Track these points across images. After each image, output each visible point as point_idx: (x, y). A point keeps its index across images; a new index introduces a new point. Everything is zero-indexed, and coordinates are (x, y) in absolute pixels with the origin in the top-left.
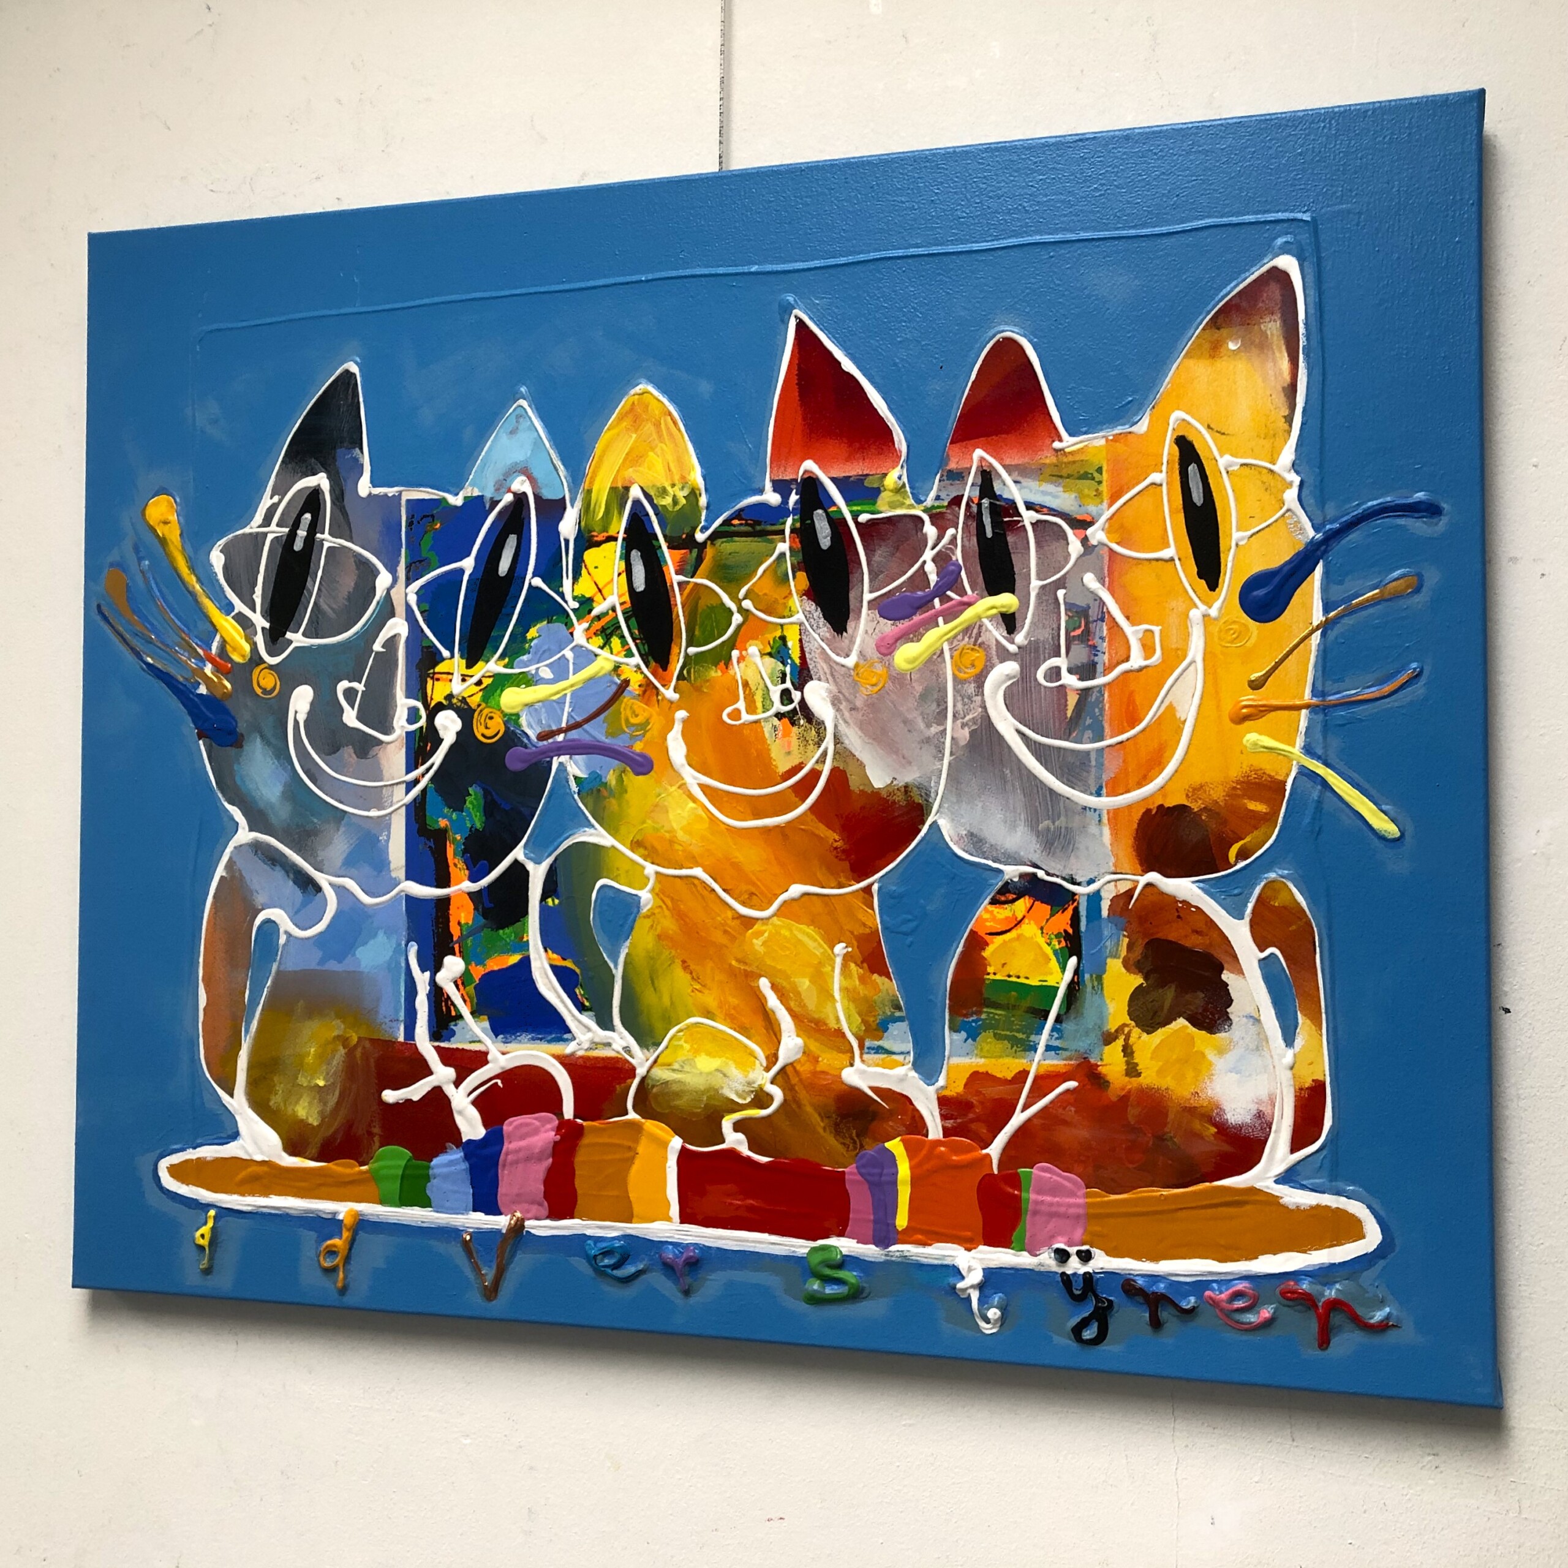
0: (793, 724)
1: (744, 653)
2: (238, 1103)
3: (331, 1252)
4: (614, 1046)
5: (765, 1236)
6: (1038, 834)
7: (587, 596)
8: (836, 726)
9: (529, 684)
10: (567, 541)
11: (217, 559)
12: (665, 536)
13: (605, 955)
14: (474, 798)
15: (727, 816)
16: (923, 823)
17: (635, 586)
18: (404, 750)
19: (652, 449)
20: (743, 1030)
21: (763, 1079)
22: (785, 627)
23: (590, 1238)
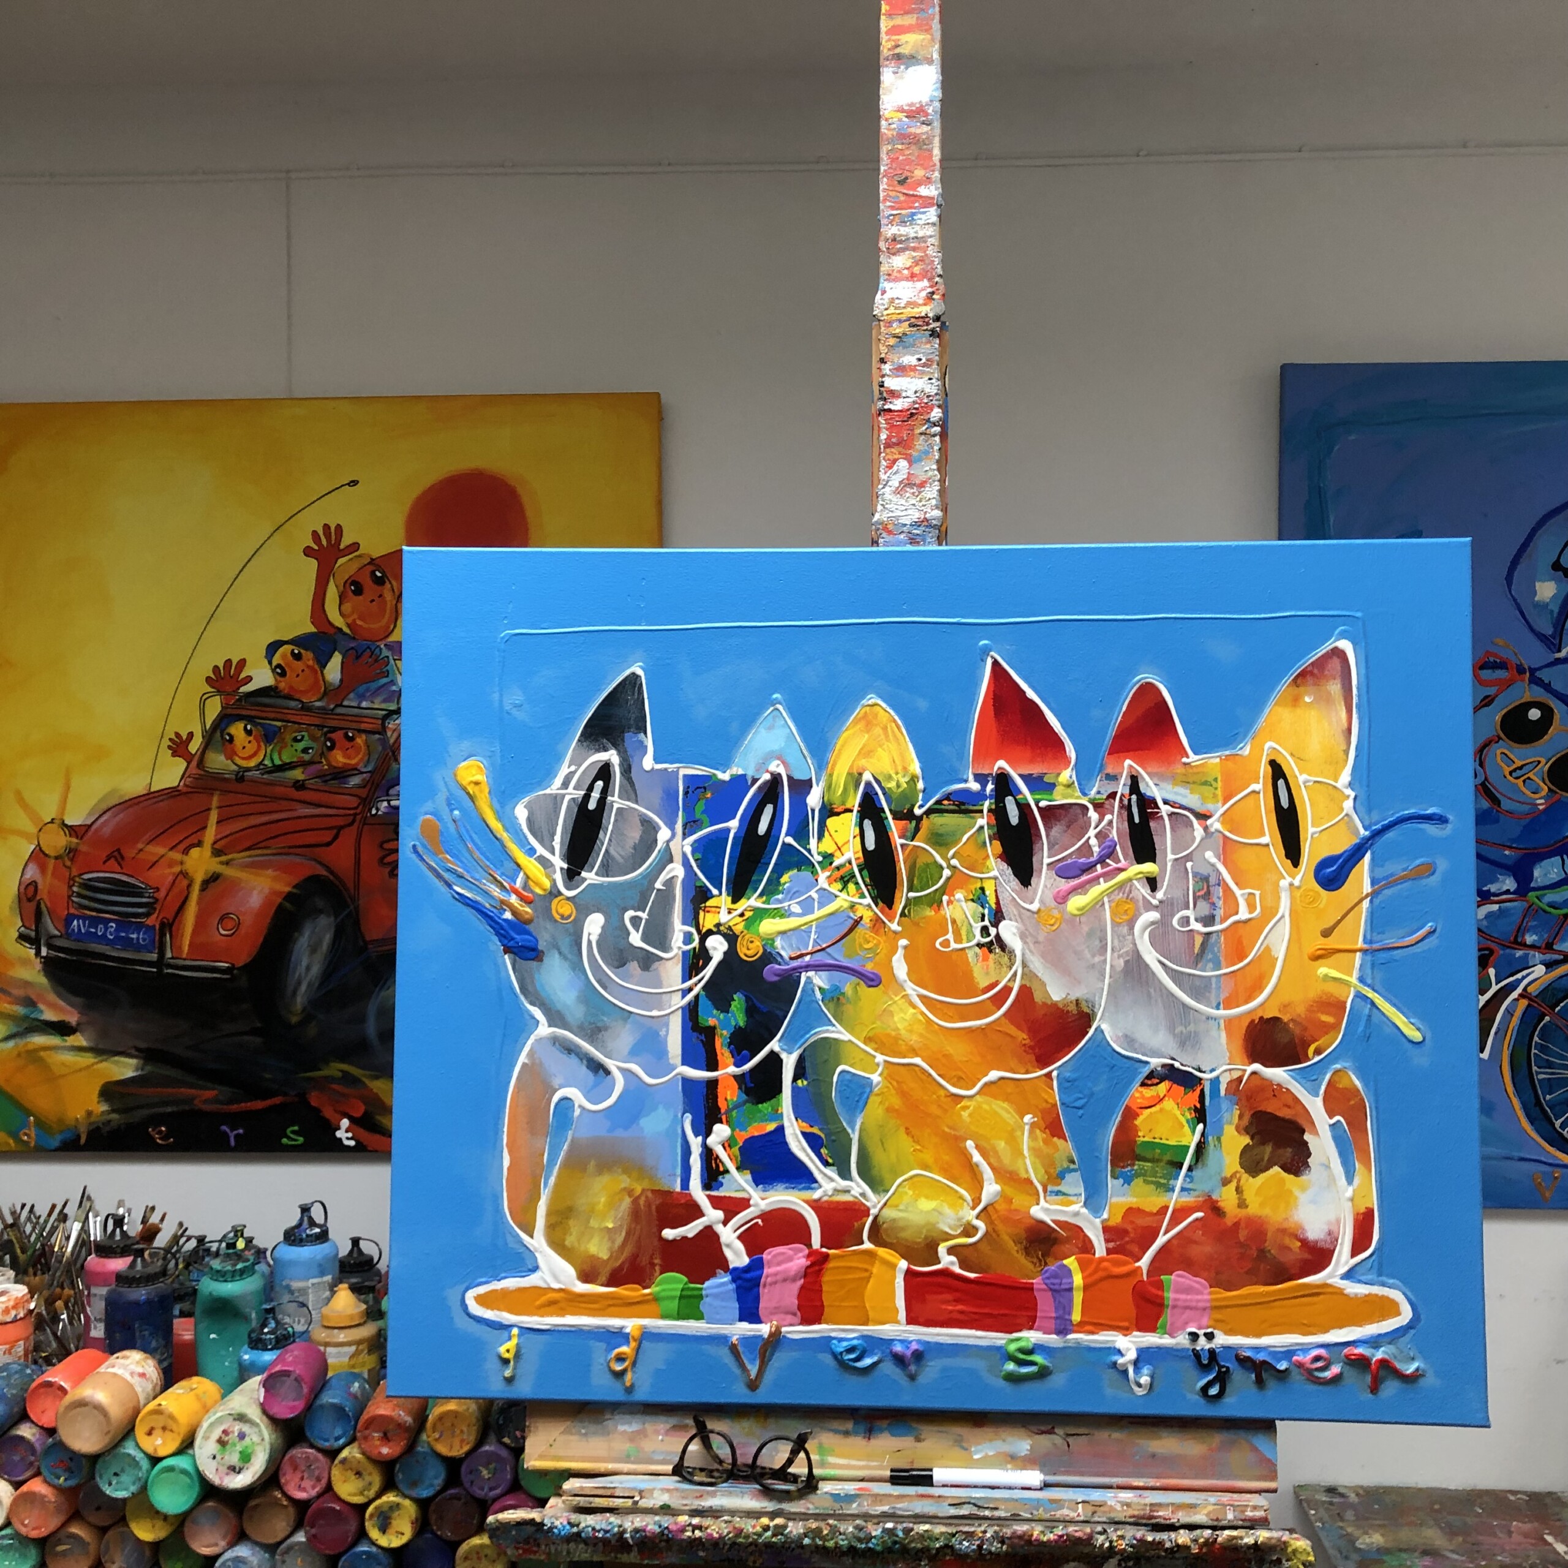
0: (991, 951)
1: (952, 898)
2: (538, 1243)
3: (620, 1359)
4: (853, 1192)
5: (971, 1332)
6: (1175, 1035)
7: (829, 852)
8: (1023, 955)
9: (782, 916)
10: (813, 811)
11: (521, 813)
12: (891, 810)
13: (844, 1124)
14: (738, 1003)
15: (939, 1019)
16: (1090, 1027)
17: (867, 846)
18: (680, 965)
19: (881, 746)
20: (954, 1179)
21: (970, 1215)
22: (984, 880)
23: (834, 1338)
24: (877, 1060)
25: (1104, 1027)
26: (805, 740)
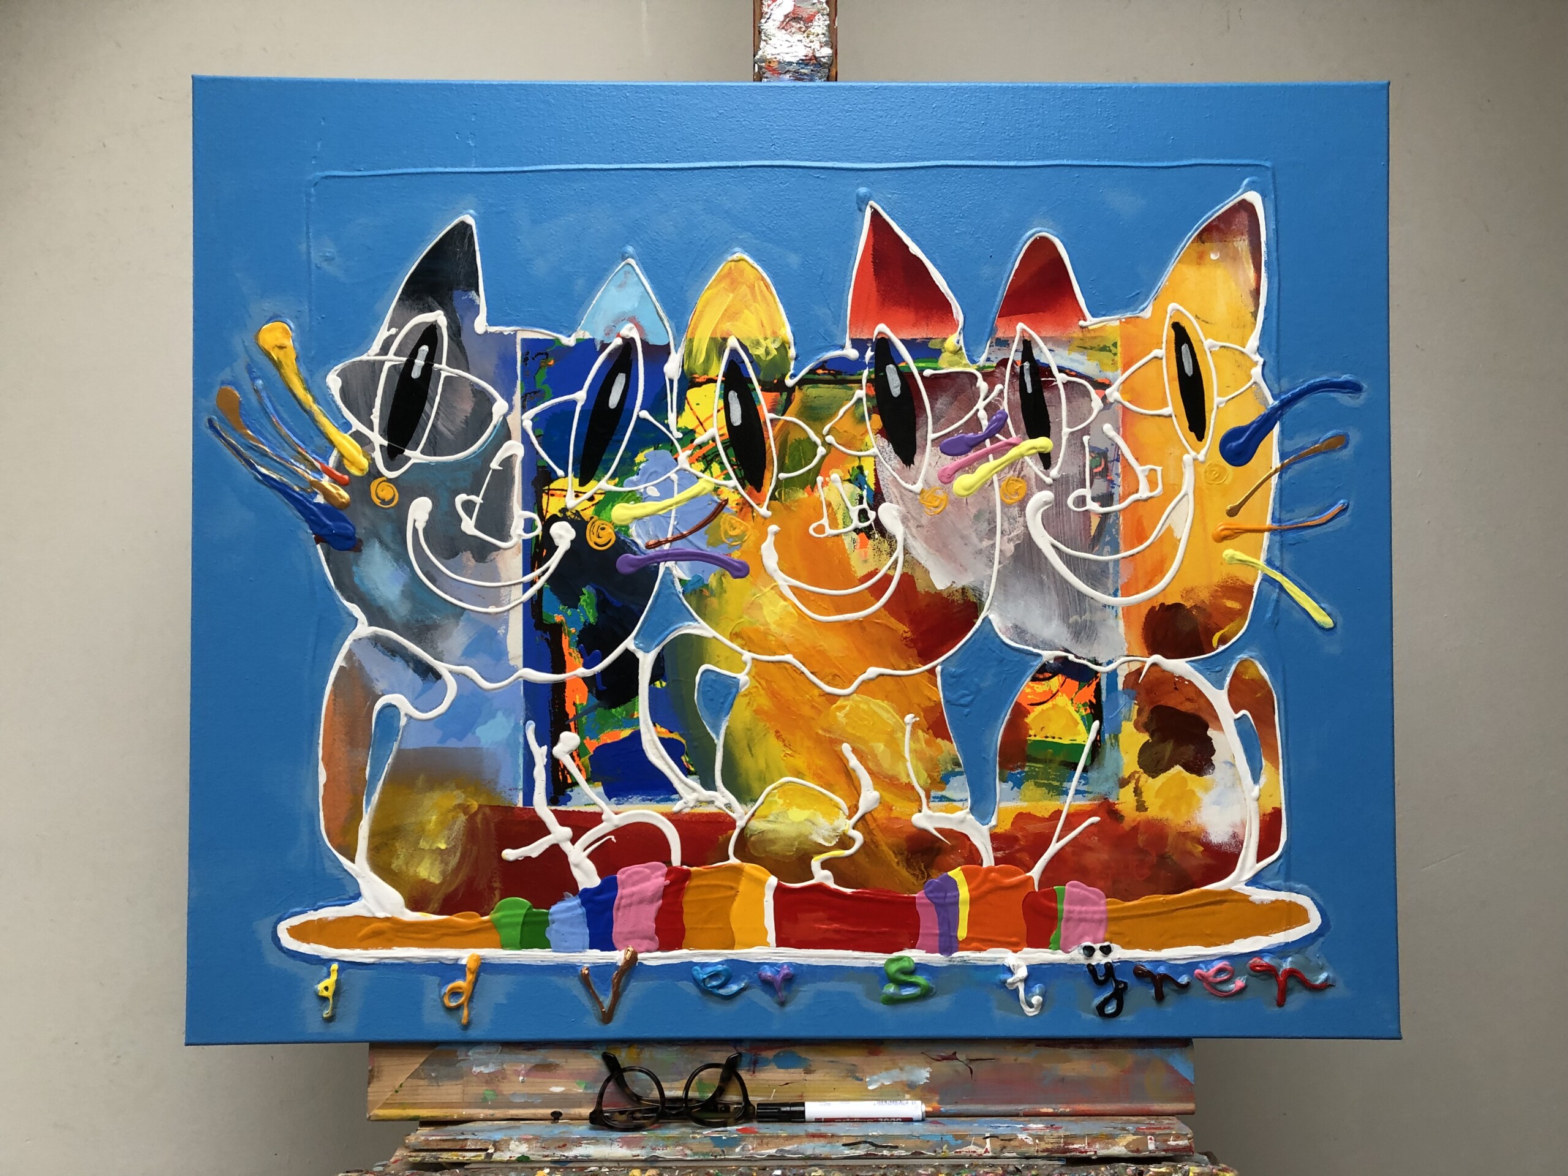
0: (869, 537)
1: (827, 479)
2: (360, 868)
3: (455, 993)
4: (717, 803)
5: (850, 953)
6: (1069, 626)
7: (690, 428)
8: (905, 540)
9: (638, 500)
10: (671, 381)
11: (334, 382)
12: (759, 381)
13: (708, 728)
14: (587, 598)
15: (814, 613)
16: (977, 618)
17: (732, 421)
18: (521, 555)
19: (747, 307)
20: (829, 786)
21: (846, 825)
22: (862, 459)
23: (696, 964)
24: (744, 658)
25: (991, 617)
26: (661, 300)
